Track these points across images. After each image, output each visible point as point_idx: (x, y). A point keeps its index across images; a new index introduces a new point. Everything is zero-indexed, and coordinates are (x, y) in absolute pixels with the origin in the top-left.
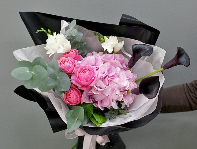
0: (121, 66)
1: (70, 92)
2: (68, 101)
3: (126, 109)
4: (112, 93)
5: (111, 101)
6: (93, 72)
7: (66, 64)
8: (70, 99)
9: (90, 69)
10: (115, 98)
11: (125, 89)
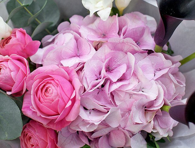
11: (157, 107)
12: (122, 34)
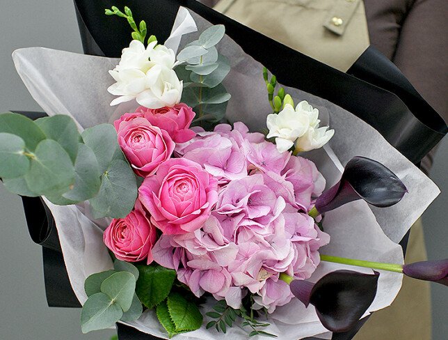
0: (292, 199)
5: (229, 282)
6: (207, 191)
10: (242, 280)
11: (278, 269)
12: (285, 175)
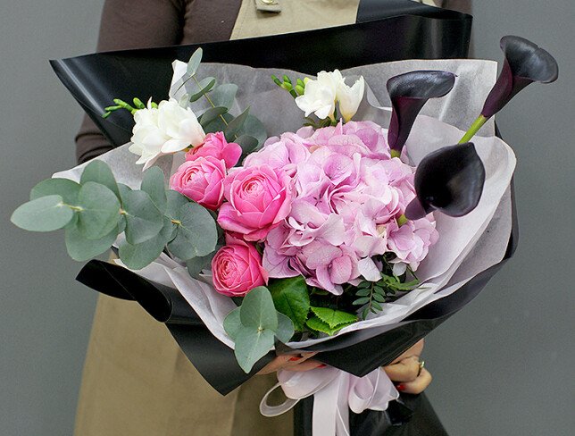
0: (366, 151)
1: (225, 258)
2: (225, 285)
3: (413, 277)
4: (352, 234)
5: (355, 258)
7: (196, 177)
8: (229, 278)
9: (263, 174)
10: (364, 247)
